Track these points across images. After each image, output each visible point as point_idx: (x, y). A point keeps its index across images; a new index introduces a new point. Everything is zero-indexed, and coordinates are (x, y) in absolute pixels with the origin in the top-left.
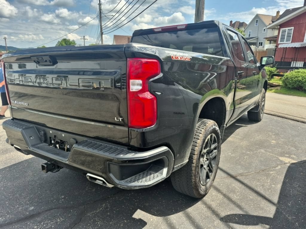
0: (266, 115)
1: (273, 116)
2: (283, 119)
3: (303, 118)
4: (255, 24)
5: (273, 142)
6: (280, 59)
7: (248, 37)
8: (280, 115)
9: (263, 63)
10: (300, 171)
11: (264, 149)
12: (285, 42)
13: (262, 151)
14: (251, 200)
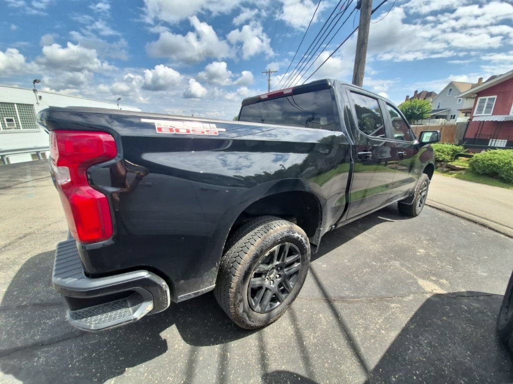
0: (429, 208)
1: (439, 211)
2: (453, 216)
3: (485, 219)
4: (448, 93)
5: (419, 252)
6: (474, 135)
7: (437, 109)
8: (450, 209)
9: (424, 140)
10: (444, 312)
11: (400, 262)
12: (483, 114)
13: (397, 263)
14: (333, 350)
